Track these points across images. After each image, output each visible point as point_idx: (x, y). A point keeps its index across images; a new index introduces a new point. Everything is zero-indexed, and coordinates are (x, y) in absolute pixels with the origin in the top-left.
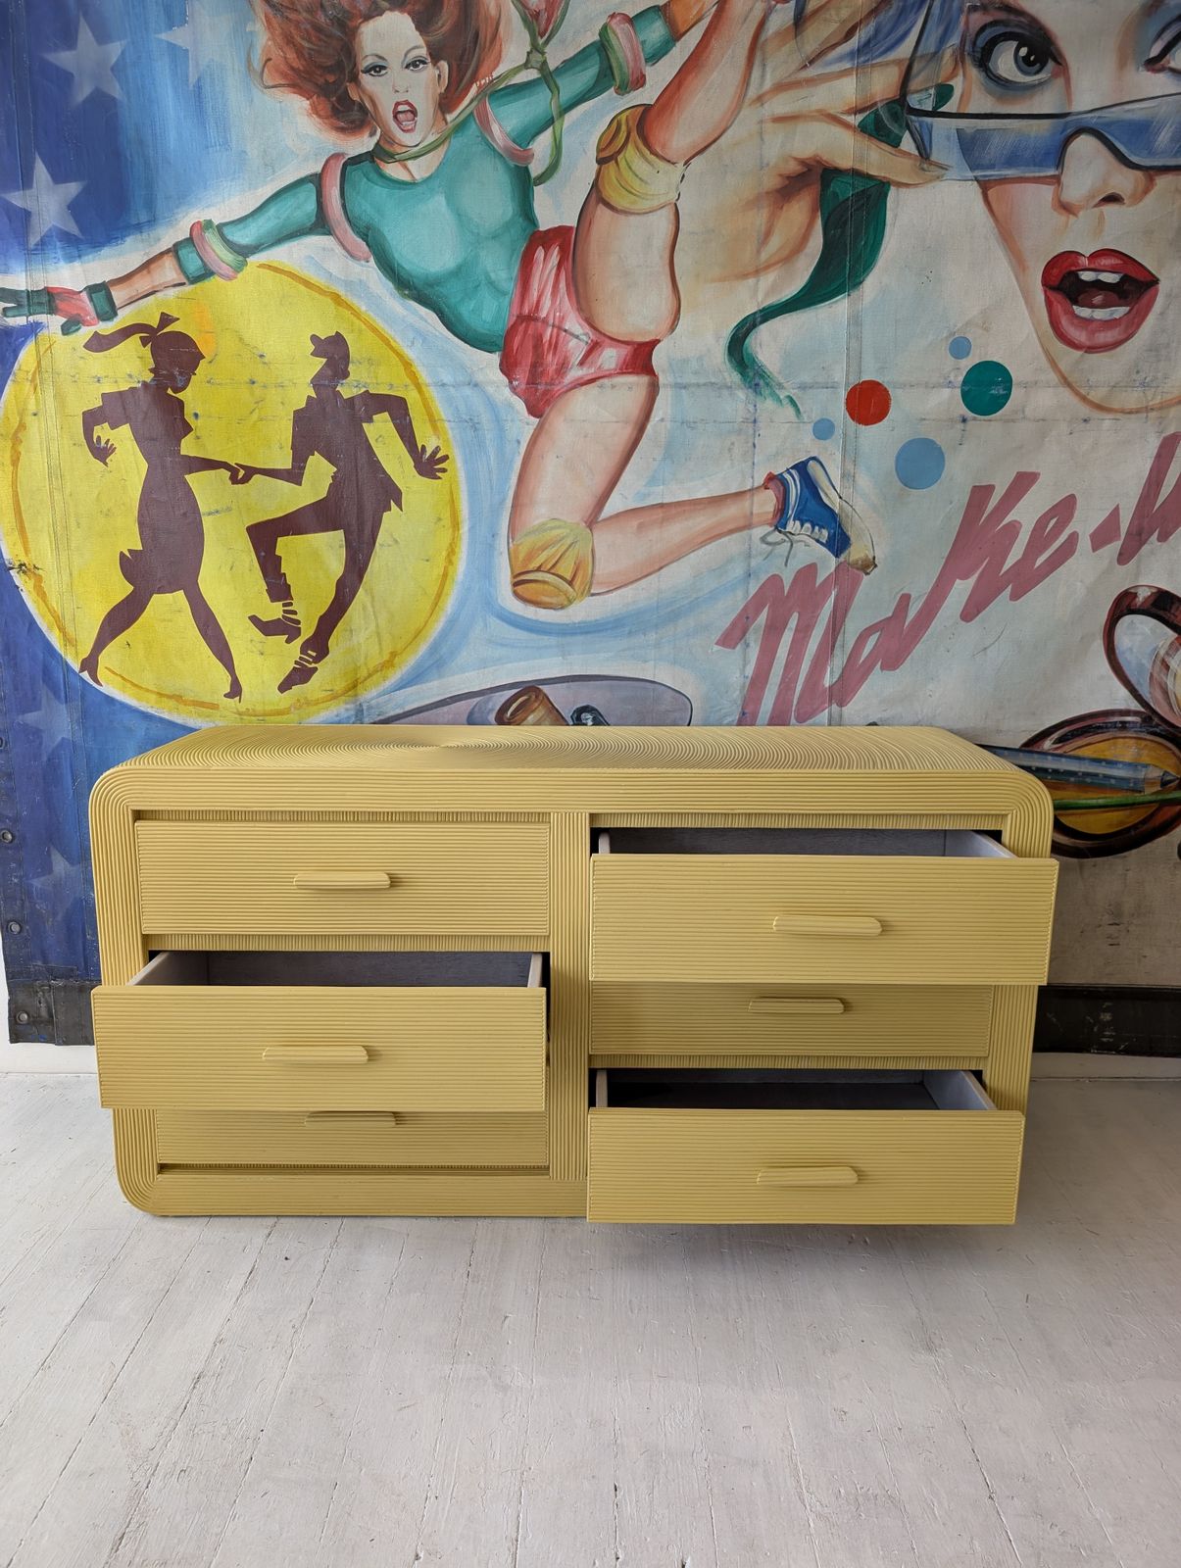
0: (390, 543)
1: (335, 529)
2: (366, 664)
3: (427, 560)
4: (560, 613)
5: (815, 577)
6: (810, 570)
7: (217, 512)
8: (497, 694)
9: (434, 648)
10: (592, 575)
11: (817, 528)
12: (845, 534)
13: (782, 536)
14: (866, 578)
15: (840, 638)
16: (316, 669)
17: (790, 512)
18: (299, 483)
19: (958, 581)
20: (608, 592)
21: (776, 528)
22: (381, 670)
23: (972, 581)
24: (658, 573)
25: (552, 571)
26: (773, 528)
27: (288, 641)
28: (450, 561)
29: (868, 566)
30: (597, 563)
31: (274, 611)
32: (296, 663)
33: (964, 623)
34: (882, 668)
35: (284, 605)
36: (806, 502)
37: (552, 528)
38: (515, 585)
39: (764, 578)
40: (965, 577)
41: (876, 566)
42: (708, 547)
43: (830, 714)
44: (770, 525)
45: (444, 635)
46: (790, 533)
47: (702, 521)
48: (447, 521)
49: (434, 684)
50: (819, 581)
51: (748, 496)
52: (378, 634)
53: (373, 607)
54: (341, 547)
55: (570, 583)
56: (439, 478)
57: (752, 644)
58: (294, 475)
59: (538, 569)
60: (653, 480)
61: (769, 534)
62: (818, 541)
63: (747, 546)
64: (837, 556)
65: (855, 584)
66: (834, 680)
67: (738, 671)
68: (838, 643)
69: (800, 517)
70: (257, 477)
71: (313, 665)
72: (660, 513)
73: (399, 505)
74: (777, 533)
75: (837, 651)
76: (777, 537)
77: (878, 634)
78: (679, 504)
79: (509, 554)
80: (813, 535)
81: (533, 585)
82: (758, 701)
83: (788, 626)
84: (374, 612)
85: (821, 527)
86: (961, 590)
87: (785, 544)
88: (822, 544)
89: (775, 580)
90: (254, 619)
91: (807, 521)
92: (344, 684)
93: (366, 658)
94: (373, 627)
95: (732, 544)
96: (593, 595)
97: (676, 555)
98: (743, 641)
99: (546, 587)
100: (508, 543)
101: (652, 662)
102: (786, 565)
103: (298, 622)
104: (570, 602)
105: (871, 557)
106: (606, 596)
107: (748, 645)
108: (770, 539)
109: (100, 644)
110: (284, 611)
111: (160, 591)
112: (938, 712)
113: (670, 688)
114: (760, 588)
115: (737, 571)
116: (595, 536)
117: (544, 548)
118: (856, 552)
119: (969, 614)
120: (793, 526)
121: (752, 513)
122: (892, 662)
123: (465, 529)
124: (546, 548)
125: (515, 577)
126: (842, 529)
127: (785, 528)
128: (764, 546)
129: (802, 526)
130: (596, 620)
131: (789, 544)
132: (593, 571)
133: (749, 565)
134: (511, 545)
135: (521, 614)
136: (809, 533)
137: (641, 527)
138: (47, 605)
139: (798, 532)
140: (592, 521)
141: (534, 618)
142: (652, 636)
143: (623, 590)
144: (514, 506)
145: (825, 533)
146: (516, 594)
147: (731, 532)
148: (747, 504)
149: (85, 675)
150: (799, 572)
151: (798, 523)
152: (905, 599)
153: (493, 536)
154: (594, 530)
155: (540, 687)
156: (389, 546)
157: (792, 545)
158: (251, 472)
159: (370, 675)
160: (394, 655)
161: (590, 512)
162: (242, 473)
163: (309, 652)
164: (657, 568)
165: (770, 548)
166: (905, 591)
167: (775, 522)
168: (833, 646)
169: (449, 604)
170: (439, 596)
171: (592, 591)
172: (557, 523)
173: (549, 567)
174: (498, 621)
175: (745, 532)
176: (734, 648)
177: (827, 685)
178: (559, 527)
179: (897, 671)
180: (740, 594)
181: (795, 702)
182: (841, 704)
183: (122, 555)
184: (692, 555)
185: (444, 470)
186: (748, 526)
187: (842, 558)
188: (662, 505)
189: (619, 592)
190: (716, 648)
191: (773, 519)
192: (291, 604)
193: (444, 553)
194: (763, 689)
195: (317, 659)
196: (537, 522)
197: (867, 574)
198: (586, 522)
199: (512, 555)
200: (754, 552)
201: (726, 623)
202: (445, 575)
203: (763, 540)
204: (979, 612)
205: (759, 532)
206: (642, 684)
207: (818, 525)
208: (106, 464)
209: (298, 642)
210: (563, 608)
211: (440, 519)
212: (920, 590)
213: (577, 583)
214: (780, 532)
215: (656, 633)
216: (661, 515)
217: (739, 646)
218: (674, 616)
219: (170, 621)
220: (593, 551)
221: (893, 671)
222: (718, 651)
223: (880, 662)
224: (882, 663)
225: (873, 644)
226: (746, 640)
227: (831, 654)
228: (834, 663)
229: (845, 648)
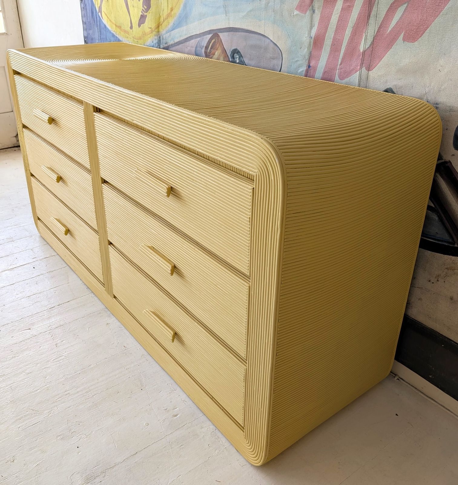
2: (163, 15)
8: (205, 37)
9: (185, 7)
15: (375, 8)
16: (146, 16)
22: (168, 18)
32: (142, 12)
34: (404, 40)
43: (360, 76)
49: (184, 28)
57: (316, 11)
66: (367, 47)
67: (307, 33)
68: (373, 13)
71: (146, 14)
75: (372, 20)
77: (405, 5)
82: (318, 58)
92: (155, 25)
93: (163, 11)
98: (310, 8)
101: (264, 21)
107: (314, 12)
112: (443, 87)
113: (271, 41)
122: (412, 34)
149: (100, 14)
155: (219, 34)
159: (164, 21)
160: (172, 9)
163: (145, 6)
168: (369, 16)
176: (306, 13)
177: (362, 51)
179: (416, 43)
181: (339, 63)
182: (369, 69)
190: (296, 12)
194: (321, 48)
195: (147, 11)
206: (260, 36)
217: (308, 12)
221: (412, 44)
222: (297, 15)
223: (403, 34)
224: (404, 35)
225: (400, 16)
226: (313, 7)
227: (367, 22)
228: (369, 31)
229: (377, 18)
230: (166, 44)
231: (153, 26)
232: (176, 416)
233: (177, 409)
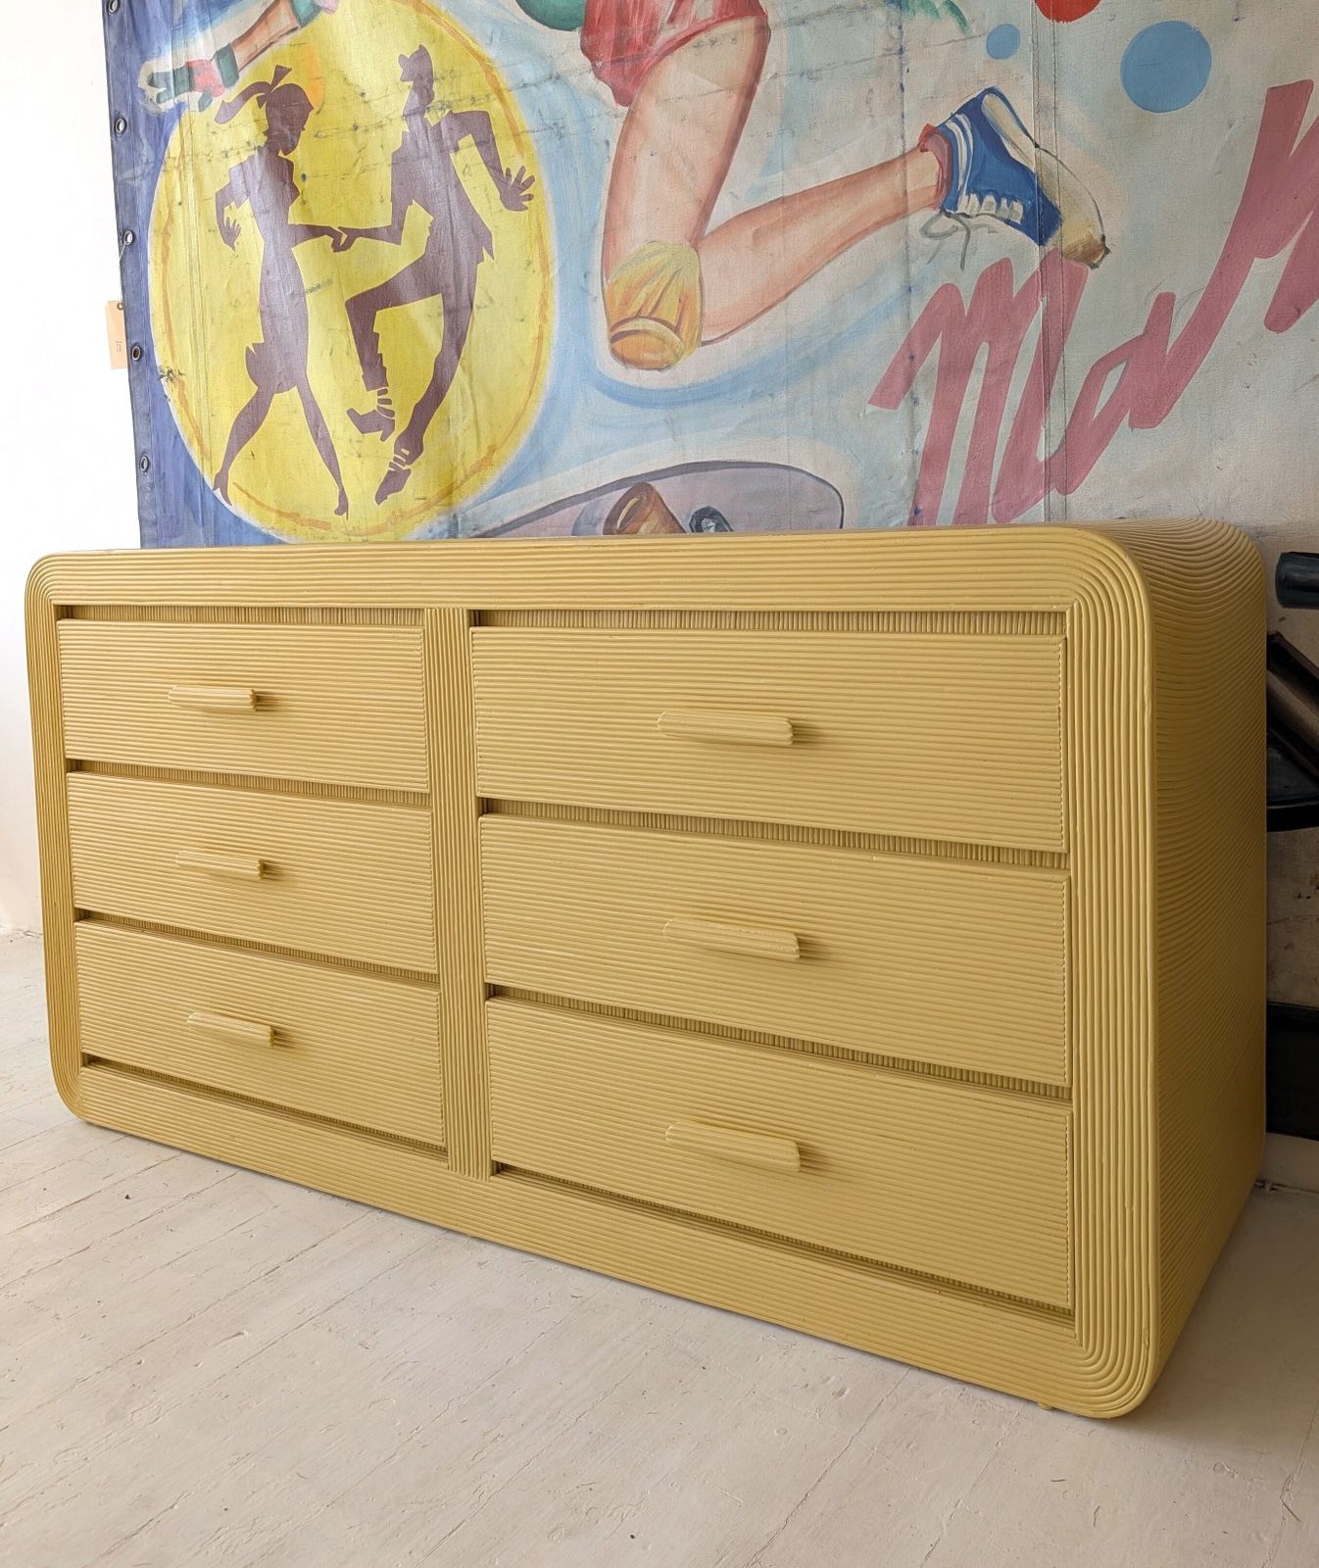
0: (487, 303)
1: (433, 293)
2: (463, 463)
3: (522, 320)
4: (667, 373)
5: (1011, 281)
6: (1000, 272)
7: (319, 286)
8: (605, 496)
9: (536, 438)
10: (702, 315)
11: (1004, 201)
12: (1050, 204)
13: (952, 222)
14: (1091, 273)
15: (1058, 378)
16: (409, 471)
17: (961, 182)
18: (398, 242)
19: (1257, 261)
20: (723, 337)
21: (943, 210)
22: (479, 471)
23: (1283, 258)
24: (784, 302)
25: (654, 316)
26: (938, 211)
27: (383, 439)
28: (543, 318)
29: (1094, 252)
30: (706, 293)
31: (369, 402)
32: (391, 465)
33: (1273, 334)
34: (1132, 426)
35: (380, 393)
36: (984, 162)
37: (650, 256)
38: (613, 340)
39: (930, 292)
40: (1269, 252)
41: (1107, 251)
42: (848, 253)
43: (1048, 507)
44: (933, 206)
45: (545, 417)
46: (964, 215)
47: (837, 216)
48: (536, 265)
49: (536, 486)
50: (1017, 286)
51: (898, 165)
52: (476, 423)
53: (471, 388)
54: (439, 315)
55: (676, 330)
56: (526, 208)
57: (922, 400)
58: (394, 233)
59: (637, 316)
60: (769, 166)
61: (932, 221)
62: (1008, 222)
63: (902, 244)
64: (1041, 243)
65: (1075, 286)
66: (1053, 451)
67: (903, 445)
68: (1055, 388)
69: (977, 188)
70: (359, 241)
71: (407, 467)
72: (780, 212)
73: (490, 253)
74: (944, 217)
75: (1055, 401)
76: (945, 223)
77: (1122, 366)
78: (804, 194)
79: (604, 298)
80: (1000, 214)
81: (633, 338)
82: (937, 490)
83: (975, 366)
84: (472, 395)
85: (1011, 199)
86: (1264, 276)
87: (959, 233)
88: (1015, 225)
89: (949, 291)
90: (351, 413)
91: (987, 192)
92: (437, 490)
93: (463, 455)
94: (470, 416)
95: (881, 244)
96: (704, 344)
97: (804, 274)
98: (908, 396)
99: (648, 339)
100: (602, 279)
101: (785, 437)
102: (962, 267)
103: (392, 413)
104: (678, 357)
105: (1097, 237)
106: (720, 344)
107: (916, 402)
108: (934, 229)
109: (230, 457)
110: (381, 401)
111: (280, 390)
112: (1233, 496)
113: (810, 475)
114: (926, 309)
115: (893, 285)
116: (702, 258)
117: (641, 285)
118: (1073, 233)
119: (1281, 317)
120: (967, 203)
121: (905, 193)
122: (1149, 410)
123: (554, 271)
124: (646, 284)
125: (612, 329)
126: (1045, 198)
127: (956, 209)
128: (927, 241)
129: (981, 201)
130: (711, 381)
131: (965, 233)
132: (702, 308)
133: (908, 274)
134: (605, 285)
135: (621, 380)
136: (993, 212)
137: (756, 236)
138: (188, 414)
139: (975, 213)
140: (696, 240)
141: (637, 385)
142: (782, 398)
143: (742, 331)
144: (609, 231)
145: (1018, 207)
146: (614, 352)
147: (878, 225)
148: (897, 179)
149: (218, 493)
150: (984, 275)
151: (974, 197)
152: (1164, 304)
153: (585, 276)
154: (700, 252)
155: (651, 483)
156: (486, 307)
157: (969, 233)
158: (354, 234)
159: (467, 478)
160: (492, 449)
161: (694, 223)
162: (344, 237)
163: (403, 450)
164: (783, 294)
165: (936, 243)
166: (1163, 289)
167: (941, 200)
168: (1048, 394)
169: (547, 375)
170: (537, 366)
171: (703, 339)
172: (656, 246)
173: (649, 310)
174: (599, 394)
175: (898, 222)
176: (895, 407)
177: (1042, 459)
178: (657, 252)
179: (1159, 427)
180: (898, 319)
181: (992, 491)
182: (1065, 490)
183: (248, 348)
184: (827, 269)
185: (530, 197)
186: (903, 213)
187: (1050, 246)
188: (782, 200)
189: (736, 335)
190: (870, 409)
191: (936, 196)
192: (386, 392)
193: (537, 308)
194: (943, 468)
195: (411, 459)
196: (632, 251)
197: (1094, 266)
198: (690, 241)
199: (607, 296)
200: (913, 253)
201: (878, 370)
202: (540, 338)
203: (925, 231)
204: (1299, 313)
205: (917, 220)
206: (776, 471)
207: (1005, 196)
208: (233, 248)
209: (393, 438)
210: (669, 367)
211: (529, 263)
212: (1189, 282)
213: (685, 327)
214: (949, 215)
215: (787, 392)
216: (781, 215)
217: (902, 405)
218: (810, 365)
219: (288, 424)
220: (701, 281)
221: (1151, 430)
222: (873, 413)
223: (1127, 416)
224: (1130, 415)
225: (1115, 385)
226: (912, 393)
227: (1046, 405)
228: (1052, 421)
229: (1067, 395)
230: (475, 530)
231: (433, 493)
232: (841, 1393)
233: (833, 1379)
